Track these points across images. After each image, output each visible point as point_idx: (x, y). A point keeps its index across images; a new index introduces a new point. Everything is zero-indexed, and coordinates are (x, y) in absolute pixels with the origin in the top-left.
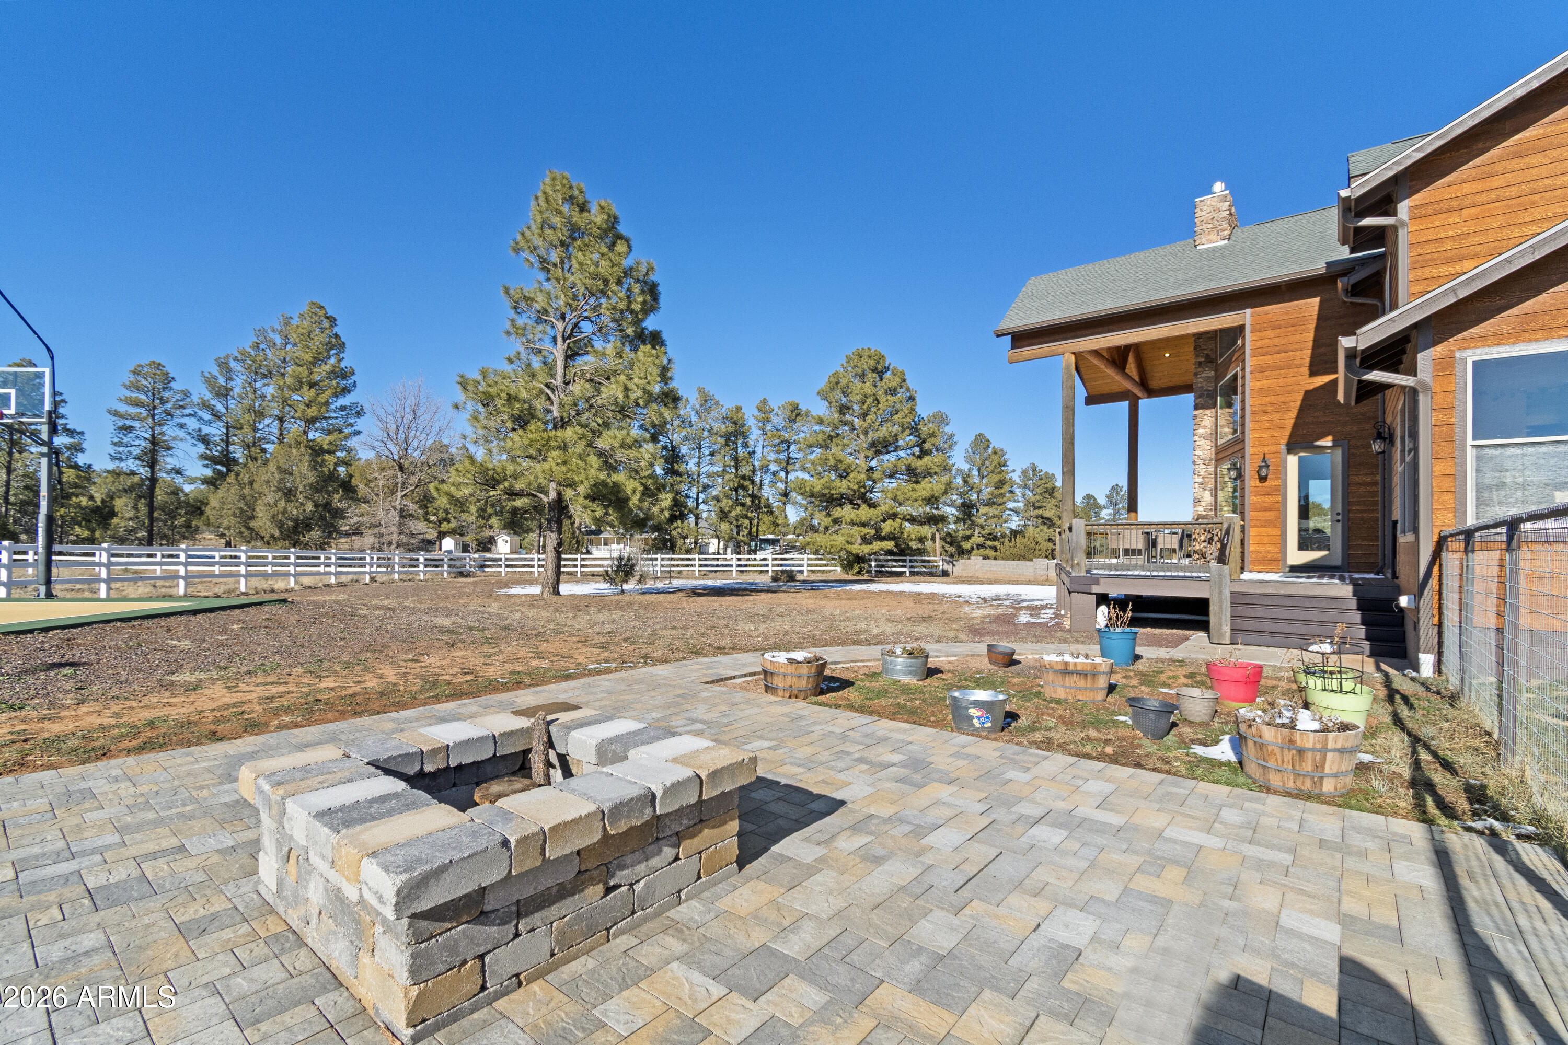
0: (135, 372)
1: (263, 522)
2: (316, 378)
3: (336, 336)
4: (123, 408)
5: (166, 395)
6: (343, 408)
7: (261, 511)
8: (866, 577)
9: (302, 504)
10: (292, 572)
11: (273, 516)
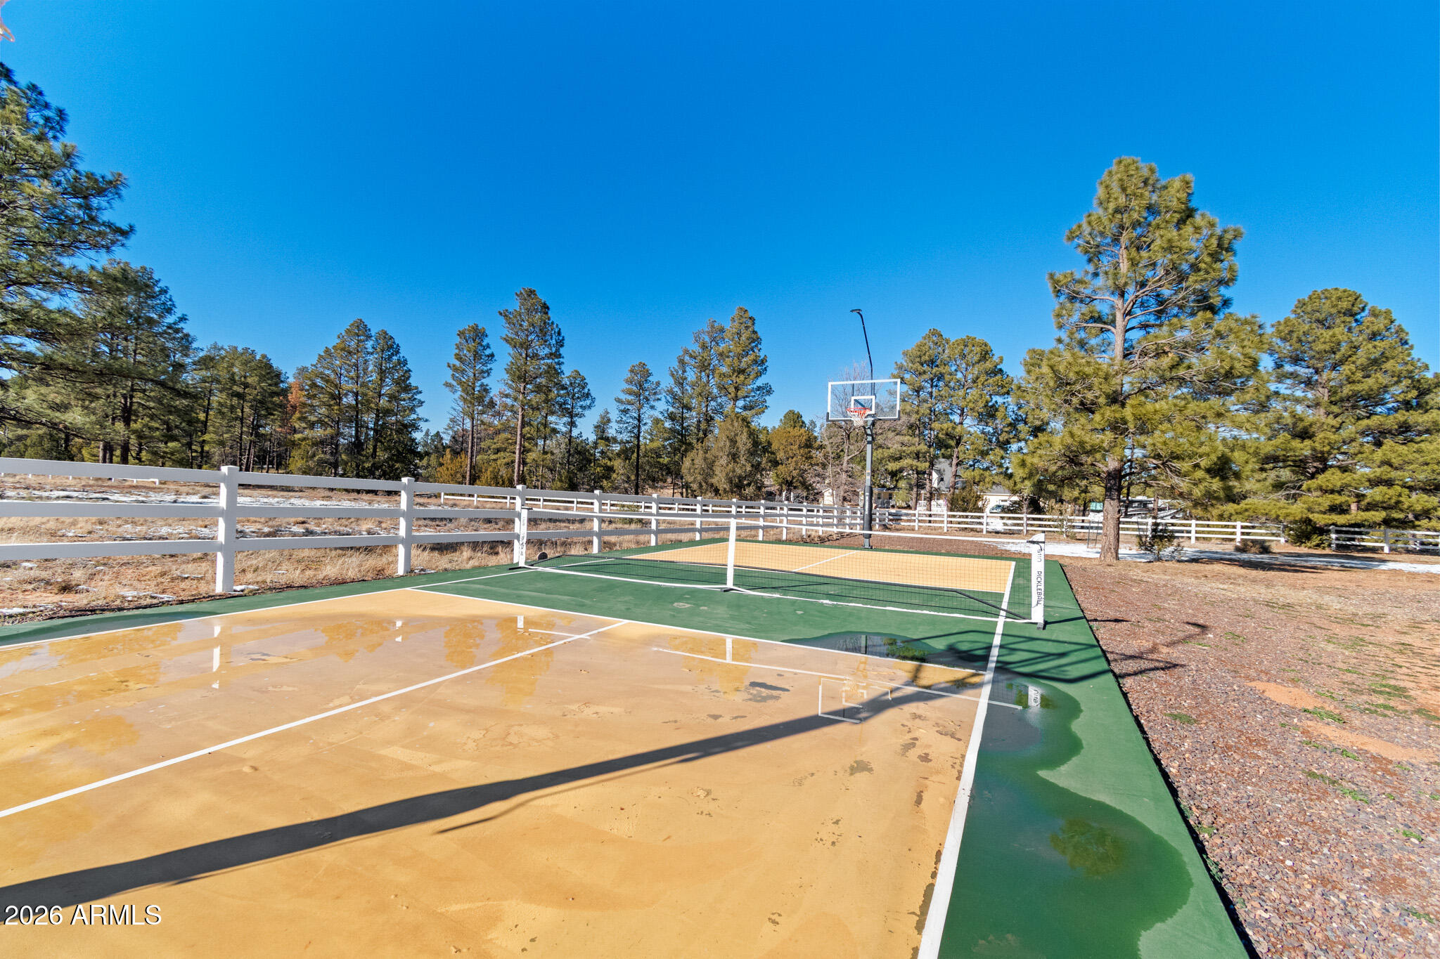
0: (632, 371)
1: (720, 479)
2: (743, 365)
3: (754, 332)
4: (624, 397)
5: (646, 385)
6: (759, 388)
7: (717, 470)
8: (1327, 551)
9: (743, 465)
10: (762, 513)
11: (727, 474)
